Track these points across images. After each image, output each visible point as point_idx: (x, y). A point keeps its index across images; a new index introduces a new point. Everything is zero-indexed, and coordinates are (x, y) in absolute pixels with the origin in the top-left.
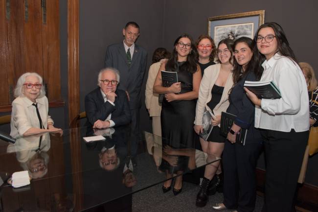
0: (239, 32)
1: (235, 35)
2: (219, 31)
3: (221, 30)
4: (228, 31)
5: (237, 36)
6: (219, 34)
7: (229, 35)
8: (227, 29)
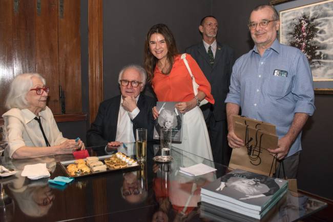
0: (315, 14)
1: (310, 19)
2: (286, 17)
3: (290, 15)
4: (300, 15)
5: (312, 20)
6: (287, 21)
7: (300, 21)
8: (297, 13)
